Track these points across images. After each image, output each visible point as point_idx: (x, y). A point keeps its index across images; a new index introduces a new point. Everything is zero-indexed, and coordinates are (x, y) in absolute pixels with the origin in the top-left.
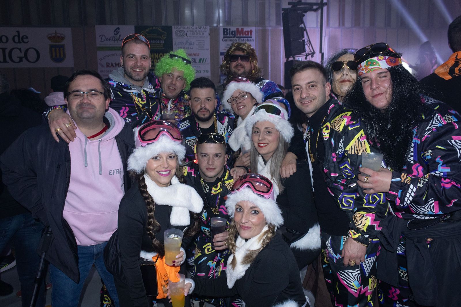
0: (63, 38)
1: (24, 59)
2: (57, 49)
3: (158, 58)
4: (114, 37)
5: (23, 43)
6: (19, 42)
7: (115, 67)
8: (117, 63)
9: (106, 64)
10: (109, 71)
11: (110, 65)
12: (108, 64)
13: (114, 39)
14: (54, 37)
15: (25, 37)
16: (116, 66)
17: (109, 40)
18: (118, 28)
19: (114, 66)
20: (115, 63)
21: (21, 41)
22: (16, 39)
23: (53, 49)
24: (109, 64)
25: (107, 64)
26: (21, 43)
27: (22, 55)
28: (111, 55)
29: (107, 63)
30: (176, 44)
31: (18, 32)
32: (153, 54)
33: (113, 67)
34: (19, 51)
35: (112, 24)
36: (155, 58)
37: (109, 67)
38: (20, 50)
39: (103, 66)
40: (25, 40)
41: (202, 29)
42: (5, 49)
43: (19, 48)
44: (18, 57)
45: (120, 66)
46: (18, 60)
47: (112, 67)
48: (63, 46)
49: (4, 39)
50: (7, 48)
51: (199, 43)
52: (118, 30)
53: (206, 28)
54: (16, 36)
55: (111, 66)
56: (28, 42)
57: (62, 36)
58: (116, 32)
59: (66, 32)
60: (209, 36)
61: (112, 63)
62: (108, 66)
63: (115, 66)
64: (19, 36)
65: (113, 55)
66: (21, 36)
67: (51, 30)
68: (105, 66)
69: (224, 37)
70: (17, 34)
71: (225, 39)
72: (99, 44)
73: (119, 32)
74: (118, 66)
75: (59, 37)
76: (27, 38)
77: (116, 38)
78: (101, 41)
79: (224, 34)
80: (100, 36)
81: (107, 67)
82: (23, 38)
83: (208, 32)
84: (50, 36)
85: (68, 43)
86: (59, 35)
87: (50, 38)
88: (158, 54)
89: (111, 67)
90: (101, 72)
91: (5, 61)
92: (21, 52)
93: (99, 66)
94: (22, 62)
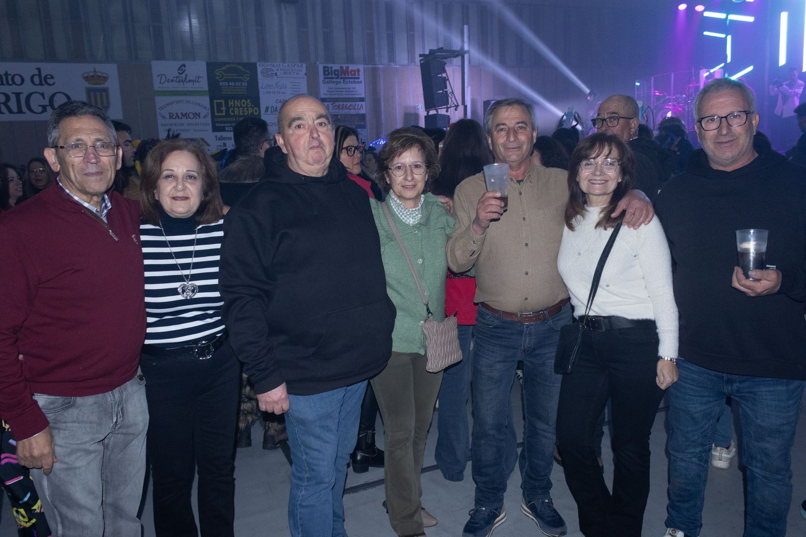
0: (105, 79)
1: (49, 108)
2: (98, 94)
3: (239, 105)
4: (179, 77)
5: (46, 85)
6: (41, 84)
7: (182, 118)
8: (184, 114)
9: (168, 114)
10: (174, 125)
11: (174, 117)
12: (171, 115)
13: (178, 80)
14: (93, 76)
15: (49, 77)
17: (172, 81)
18: (184, 65)
19: (180, 117)
20: (182, 113)
21: (43, 83)
22: (36, 79)
23: (92, 94)
24: (173, 115)
25: (170, 115)
26: (44, 85)
27: (46, 102)
28: (175, 102)
29: (170, 113)
30: (263, 87)
31: (39, 69)
32: (233, 101)
33: (179, 118)
34: (41, 97)
35: (175, 59)
36: (236, 106)
37: (173, 118)
38: (43, 95)
39: (164, 117)
40: (50, 81)
41: (296, 66)
42: (20, 94)
43: (42, 92)
44: (39, 106)
46: (40, 109)
48: (106, 90)
49: (18, 80)
50: (22, 93)
51: (293, 85)
52: (183, 67)
53: (302, 66)
54: (36, 75)
55: (176, 117)
56: (54, 83)
57: (104, 75)
58: (181, 70)
59: (111, 70)
60: (305, 77)
61: (177, 114)
62: (171, 117)
64: (40, 75)
65: (178, 102)
66: (43, 75)
67: (87, 68)
68: (167, 116)
69: (325, 78)
70: (36, 72)
71: (327, 80)
72: (157, 86)
73: (185, 70)
74: (185, 117)
75: (99, 77)
76: (52, 77)
77: (181, 78)
78: (160, 83)
79: (324, 74)
80: (158, 76)
81: (170, 118)
82: (46, 78)
83: (304, 71)
84: (85, 75)
85: (113, 85)
86: (100, 74)
87: (86, 78)
88: (239, 100)
89: (175, 118)
90: (162, 125)
91: (20, 111)
92: (44, 99)
93: (159, 117)
94: (45, 113)
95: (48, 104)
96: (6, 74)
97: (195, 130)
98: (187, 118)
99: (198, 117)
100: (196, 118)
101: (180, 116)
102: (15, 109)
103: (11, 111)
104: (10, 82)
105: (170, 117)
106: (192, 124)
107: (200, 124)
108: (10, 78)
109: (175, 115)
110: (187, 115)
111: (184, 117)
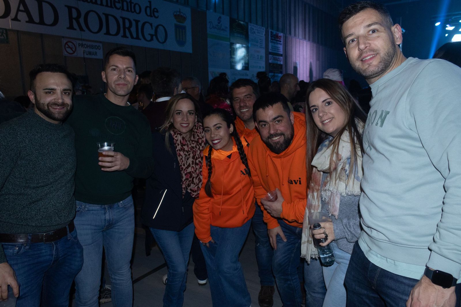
0: (185, 19)
1: (154, 37)
2: (181, 30)
5: (153, 17)
6: (151, 16)
14: (179, 16)
15: (156, 10)
17: (215, 28)
18: (221, 17)
22: (148, 11)
23: (178, 30)
24: (215, 53)
27: (153, 32)
28: (217, 44)
30: (250, 40)
31: (150, 2)
38: (151, 25)
40: (156, 14)
42: (138, 21)
43: (151, 23)
44: (149, 34)
46: (150, 38)
48: (185, 28)
49: (137, 9)
51: (260, 41)
52: (220, 19)
53: (263, 29)
54: (148, 7)
56: (159, 16)
57: (184, 16)
58: (219, 21)
59: (187, 12)
60: (265, 37)
64: (150, 7)
66: (152, 8)
67: (176, 8)
70: (149, 4)
71: (272, 40)
72: (209, 30)
73: (221, 21)
75: (182, 16)
76: (157, 12)
77: (219, 27)
78: (210, 28)
79: (271, 36)
80: (209, 23)
82: (154, 11)
83: (264, 32)
84: (175, 14)
85: (188, 25)
86: (182, 14)
87: (175, 16)
91: (138, 38)
92: (152, 29)
95: (154, 34)
96: (131, 2)
102: (135, 35)
104: (133, 10)
108: (133, 5)
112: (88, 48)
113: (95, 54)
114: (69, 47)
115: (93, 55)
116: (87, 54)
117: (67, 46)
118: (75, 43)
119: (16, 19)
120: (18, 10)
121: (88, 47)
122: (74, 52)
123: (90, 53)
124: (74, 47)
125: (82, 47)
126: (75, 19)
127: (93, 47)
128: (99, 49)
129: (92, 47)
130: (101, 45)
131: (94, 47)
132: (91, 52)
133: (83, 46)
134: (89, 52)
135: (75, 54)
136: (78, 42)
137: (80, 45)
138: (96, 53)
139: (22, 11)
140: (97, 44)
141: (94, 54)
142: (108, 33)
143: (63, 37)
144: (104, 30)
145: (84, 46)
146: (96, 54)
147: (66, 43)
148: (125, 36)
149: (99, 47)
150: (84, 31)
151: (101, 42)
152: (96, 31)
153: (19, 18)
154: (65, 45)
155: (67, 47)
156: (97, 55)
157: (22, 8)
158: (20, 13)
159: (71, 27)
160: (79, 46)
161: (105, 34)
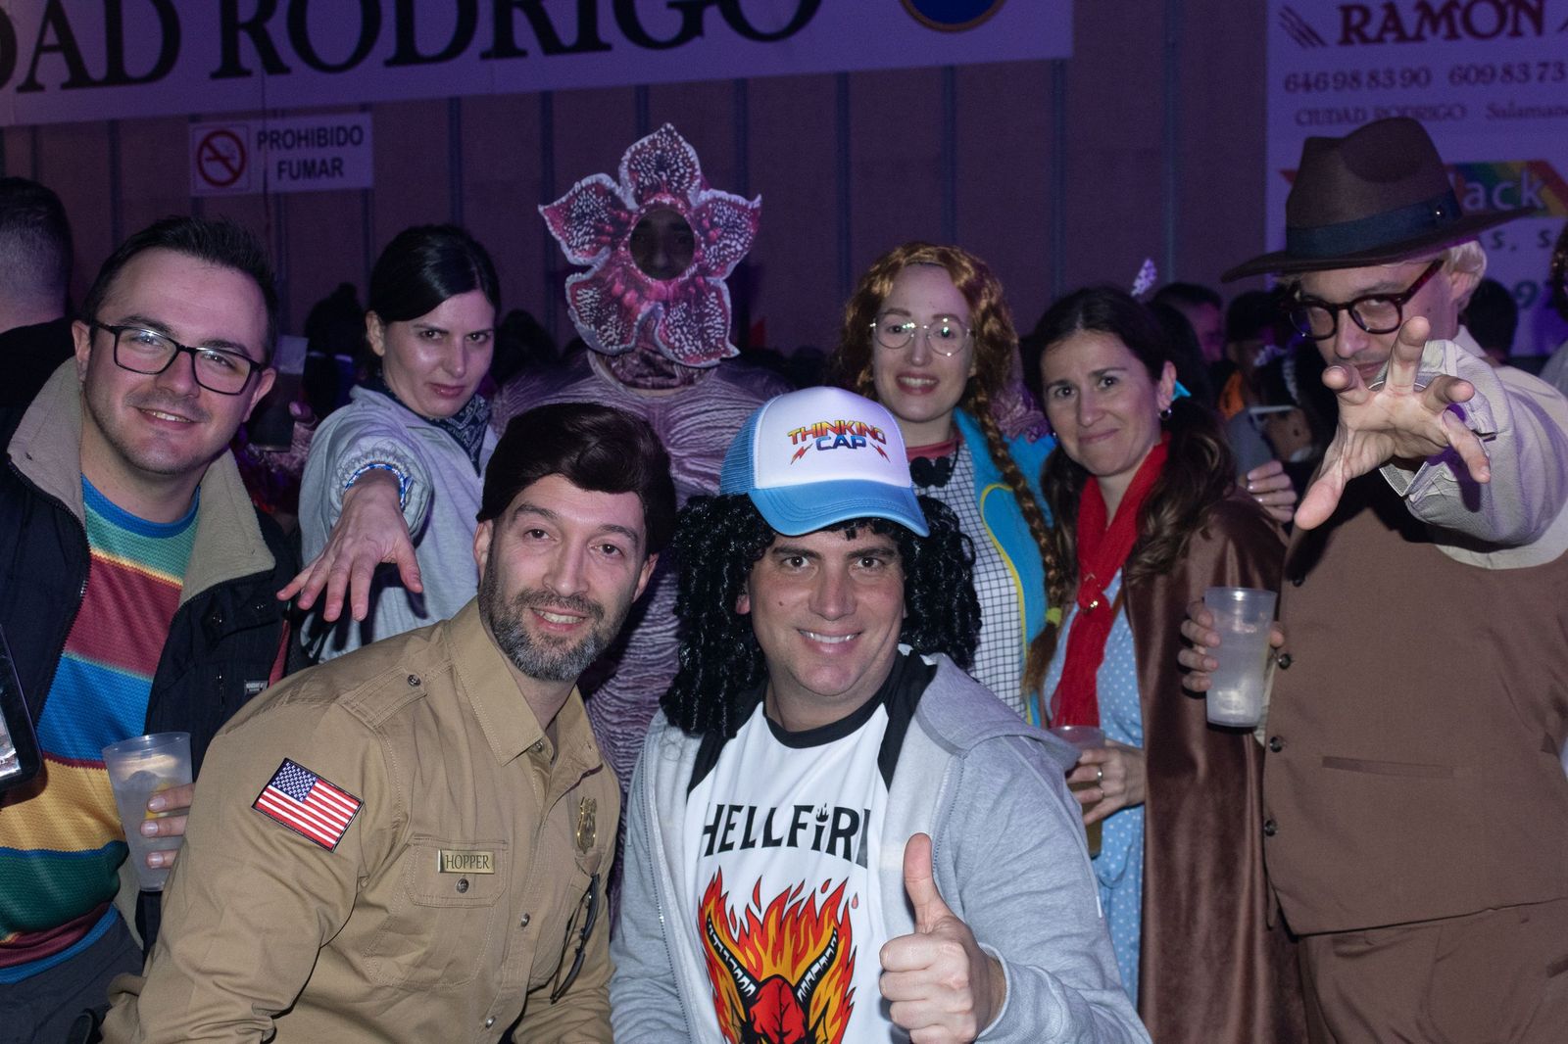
1: (712, 17)
7: (1419, 37)
9: (1338, 16)
10: (1365, 79)
11: (1371, 30)
12: (1356, 17)
16: (1427, 30)
19: (1410, 29)
25: (1347, 18)
29: (1347, 11)
33: (1402, 37)
37: (1365, 40)
39: (1307, 36)
45: (1460, 29)
46: (673, 23)
47: (1390, 36)
55: (1384, 29)
62: (1352, 33)
63: (1420, 26)
68: (1332, 29)
74: (1443, 29)
81: (1346, 41)
89: (1380, 39)
90: (1290, 84)
91: (589, 41)
93: (1279, 39)
94: (697, 40)
97: (1495, 112)
98: (1453, 35)
99: (1526, 23)
100: (1517, 33)
101: (1410, 19)
102: (568, 30)
103: (550, 44)
105: (1347, 28)
106: (1485, 74)
107: (1535, 72)
109: (1378, 16)
110: (1457, 14)
111: (1435, 29)
112: (299, 146)
113: (334, 168)
114: (217, 157)
115: (324, 176)
116: (295, 173)
117: (207, 153)
118: (240, 132)
119: (31, 85)
120: (41, 49)
121: (303, 143)
122: (236, 175)
123: (308, 169)
124: (238, 155)
125: (271, 147)
126: (246, 26)
127: (325, 137)
128: (352, 141)
129: (319, 137)
130: (365, 120)
131: (329, 137)
132: (313, 163)
133: (276, 141)
134: (305, 162)
135: (242, 182)
136: (256, 126)
137: (264, 141)
138: (337, 163)
139: (51, 49)
140: (348, 120)
141: (326, 172)
142: (406, 54)
143: (195, 118)
144: (387, 41)
145: (281, 142)
146: (339, 168)
147: (206, 142)
148: (504, 47)
149: (356, 136)
150: (287, 70)
151: (364, 108)
152: (342, 58)
153: (40, 78)
154: (201, 150)
155: (209, 159)
156: (341, 174)
157: (51, 38)
158: (44, 58)
159: (231, 67)
160: (260, 142)
161: (388, 63)
